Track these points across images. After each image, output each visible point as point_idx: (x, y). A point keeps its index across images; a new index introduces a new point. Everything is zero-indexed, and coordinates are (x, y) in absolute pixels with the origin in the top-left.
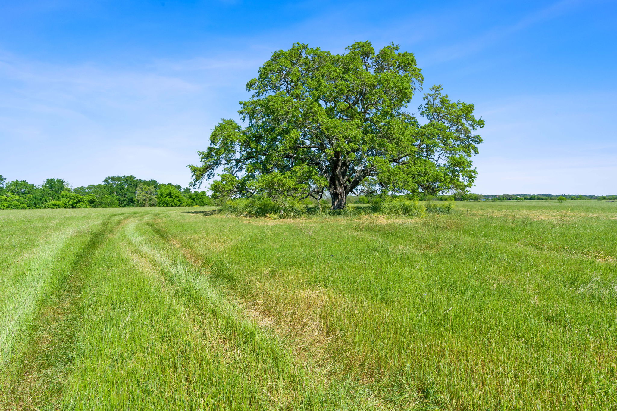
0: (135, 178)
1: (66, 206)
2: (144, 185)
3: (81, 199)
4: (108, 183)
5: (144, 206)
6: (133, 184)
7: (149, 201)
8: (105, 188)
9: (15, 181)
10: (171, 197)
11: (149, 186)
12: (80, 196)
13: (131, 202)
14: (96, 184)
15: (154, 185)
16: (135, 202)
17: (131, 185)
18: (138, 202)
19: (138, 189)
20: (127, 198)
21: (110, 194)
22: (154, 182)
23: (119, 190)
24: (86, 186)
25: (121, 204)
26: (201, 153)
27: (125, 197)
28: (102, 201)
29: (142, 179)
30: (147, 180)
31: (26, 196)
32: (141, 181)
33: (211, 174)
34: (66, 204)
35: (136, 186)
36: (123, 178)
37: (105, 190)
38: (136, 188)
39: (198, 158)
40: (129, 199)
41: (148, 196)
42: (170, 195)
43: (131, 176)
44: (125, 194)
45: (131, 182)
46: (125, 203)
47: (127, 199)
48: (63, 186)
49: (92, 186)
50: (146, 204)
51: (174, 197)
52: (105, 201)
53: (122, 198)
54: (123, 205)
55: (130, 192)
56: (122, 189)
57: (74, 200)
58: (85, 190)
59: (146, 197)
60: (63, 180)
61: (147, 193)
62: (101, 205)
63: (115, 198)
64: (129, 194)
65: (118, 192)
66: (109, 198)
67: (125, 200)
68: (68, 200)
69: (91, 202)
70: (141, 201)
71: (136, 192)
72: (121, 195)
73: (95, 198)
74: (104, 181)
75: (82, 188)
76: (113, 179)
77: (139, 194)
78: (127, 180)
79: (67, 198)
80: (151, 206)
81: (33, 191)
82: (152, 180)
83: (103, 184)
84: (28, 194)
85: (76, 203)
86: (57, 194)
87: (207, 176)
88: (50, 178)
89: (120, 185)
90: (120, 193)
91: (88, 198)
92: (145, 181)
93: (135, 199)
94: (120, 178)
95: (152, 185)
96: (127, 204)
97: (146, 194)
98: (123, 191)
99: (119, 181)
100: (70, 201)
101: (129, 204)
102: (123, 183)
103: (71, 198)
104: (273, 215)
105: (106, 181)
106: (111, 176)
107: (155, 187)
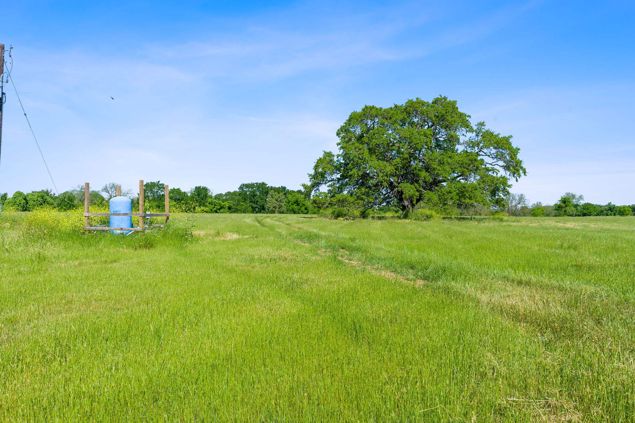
0: (266, 185)
1: (211, 211)
2: (275, 192)
3: (223, 206)
4: (243, 190)
5: (274, 213)
6: (264, 191)
7: (279, 209)
8: (240, 195)
9: (172, 188)
10: (298, 205)
11: (279, 193)
12: (222, 203)
13: (262, 209)
14: (232, 191)
15: (284, 192)
16: (266, 210)
17: (263, 192)
18: (268, 210)
19: (269, 196)
20: (259, 205)
21: (244, 201)
22: (284, 188)
23: (252, 198)
24: (224, 193)
25: (254, 211)
26: (310, 175)
27: (257, 204)
28: (238, 208)
29: (273, 186)
30: (277, 186)
31: (180, 202)
32: (272, 188)
33: (318, 190)
34: (211, 210)
35: (267, 193)
36: (255, 185)
37: (240, 197)
38: (267, 195)
39: (308, 179)
40: (260, 207)
41: (278, 204)
42: (297, 203)
43: (263, 183)
44: (257, 201)
45: (263, 189)
46: (257, 209)
47: (259, 207)
48: (207, 193)
49: (229, 193)
50: (276, 211)
51: (301, 205)
52: (240, 208)
53: (255, 206)
54: (255, 212)
55: (262, 199)
56: (254, 196)
57: (218, 207)
58: (223, 196)
59: (276, 205)
60: (207, 188)
61: (277, 200)
62: (236, 211)
63: (248, 205)
64: (261, 201)
65: (252, 199)
66: (244, 205)
67: (257, 207)
68: (213, 206)
69: (230, 208)
70: (271, 208)
71: (267, 199)
72: (254, 203)
73: (232, 205)
74: (239, 189)
75: (221, 195)
76: (247, 186)
77: (271, 202)
78: (259, 188)
79: (212, 205)
80: (280, 213)
81: (185, 198)
82: (282, 187)
83: (238, 191)
84: (182, 200)
85: (219, 210)
86: (202, 201)
87: (315, 191)
88: (198, 186)
89: (253, 192)
90: (253, 200)
91: (227, 204)
92: (275, 187)
93: (266, 206)
94: (253, 184)
95: (282, 192)
96: (259, 212)
97: (276, 202)
98: (255, 198)
99: (252, 188)
100: (214, 207)
101: (261, 211)
102: (255, 190)
103: (215, 205)
104: (341, 219)
105: (241, 188)
106: (245, 183)
107: (284, 194)
